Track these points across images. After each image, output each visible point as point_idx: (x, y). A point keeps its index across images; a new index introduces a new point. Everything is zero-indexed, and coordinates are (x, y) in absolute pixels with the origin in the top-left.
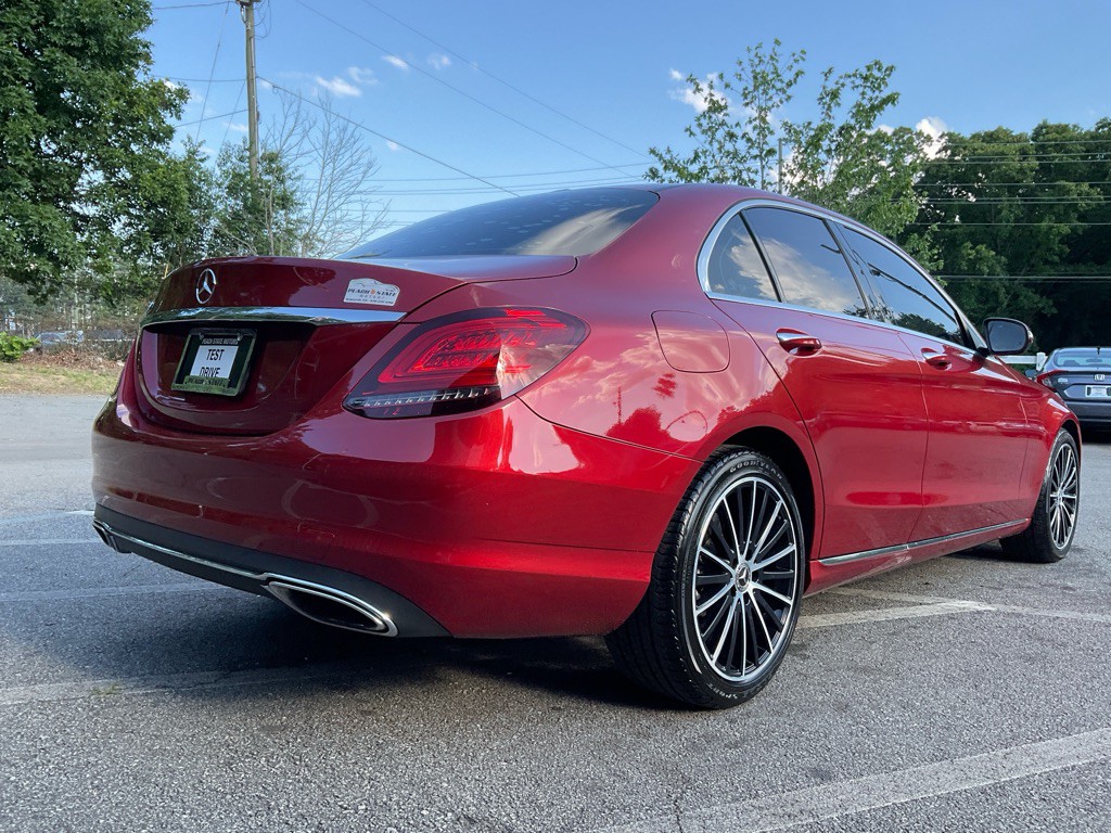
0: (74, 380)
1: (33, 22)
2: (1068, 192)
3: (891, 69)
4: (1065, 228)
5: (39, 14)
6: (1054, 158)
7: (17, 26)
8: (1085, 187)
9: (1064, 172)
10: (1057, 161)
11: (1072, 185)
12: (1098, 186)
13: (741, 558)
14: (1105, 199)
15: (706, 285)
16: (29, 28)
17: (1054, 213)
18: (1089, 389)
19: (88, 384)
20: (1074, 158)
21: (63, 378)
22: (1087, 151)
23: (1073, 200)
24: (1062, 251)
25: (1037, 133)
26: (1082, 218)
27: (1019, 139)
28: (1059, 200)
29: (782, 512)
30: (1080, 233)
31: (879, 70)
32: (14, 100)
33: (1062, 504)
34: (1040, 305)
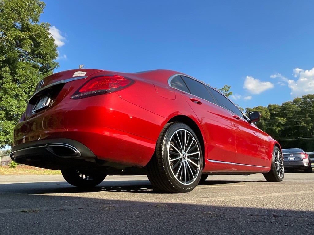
0: (30, 172)
1: (28, 86)
2: (278, 120)
3: (229, 87)
4: (280, 129)
5: (30, 85)
7: (24, 87)
8: (282, 118)
9: (277, 115)
11: (279, 118)
12: (285, 118)
13: (183, 151)
15: (170, 85)
16: (27, 88)
18: (289, 158)
19: (34, 173)
21: (27, 172)
23: (280, 121)
25: (269, 106)
26: (283, 126)
27: (265, 108)
29: (194, 141)
30: (283, 129)
31: (227, 87)
32: (22, 104)
33: (279, 166)
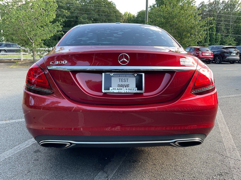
2: (64, 12)
4: (64, 20)
6: (60, 4)
8: (67, 11)
9: (62, 7)
10: (61, 5)
12: (69, 11)
14: (71, 14)
17: (61, 16)
20: (64, 5)
22: (66, 4)
23: (65, 14)
24: (63, 24)
26: (66, 18)
28: (62, 14)
30: (66, 21)
34: (60, 36)
